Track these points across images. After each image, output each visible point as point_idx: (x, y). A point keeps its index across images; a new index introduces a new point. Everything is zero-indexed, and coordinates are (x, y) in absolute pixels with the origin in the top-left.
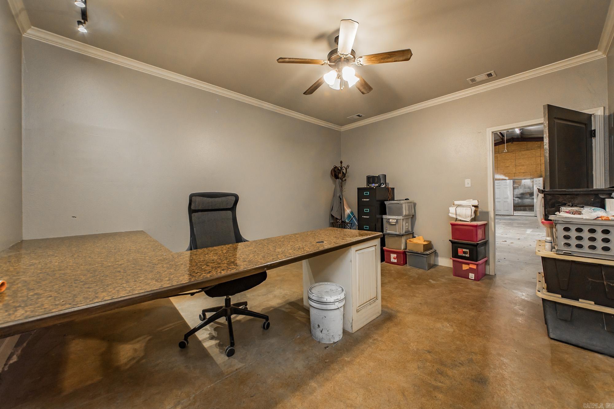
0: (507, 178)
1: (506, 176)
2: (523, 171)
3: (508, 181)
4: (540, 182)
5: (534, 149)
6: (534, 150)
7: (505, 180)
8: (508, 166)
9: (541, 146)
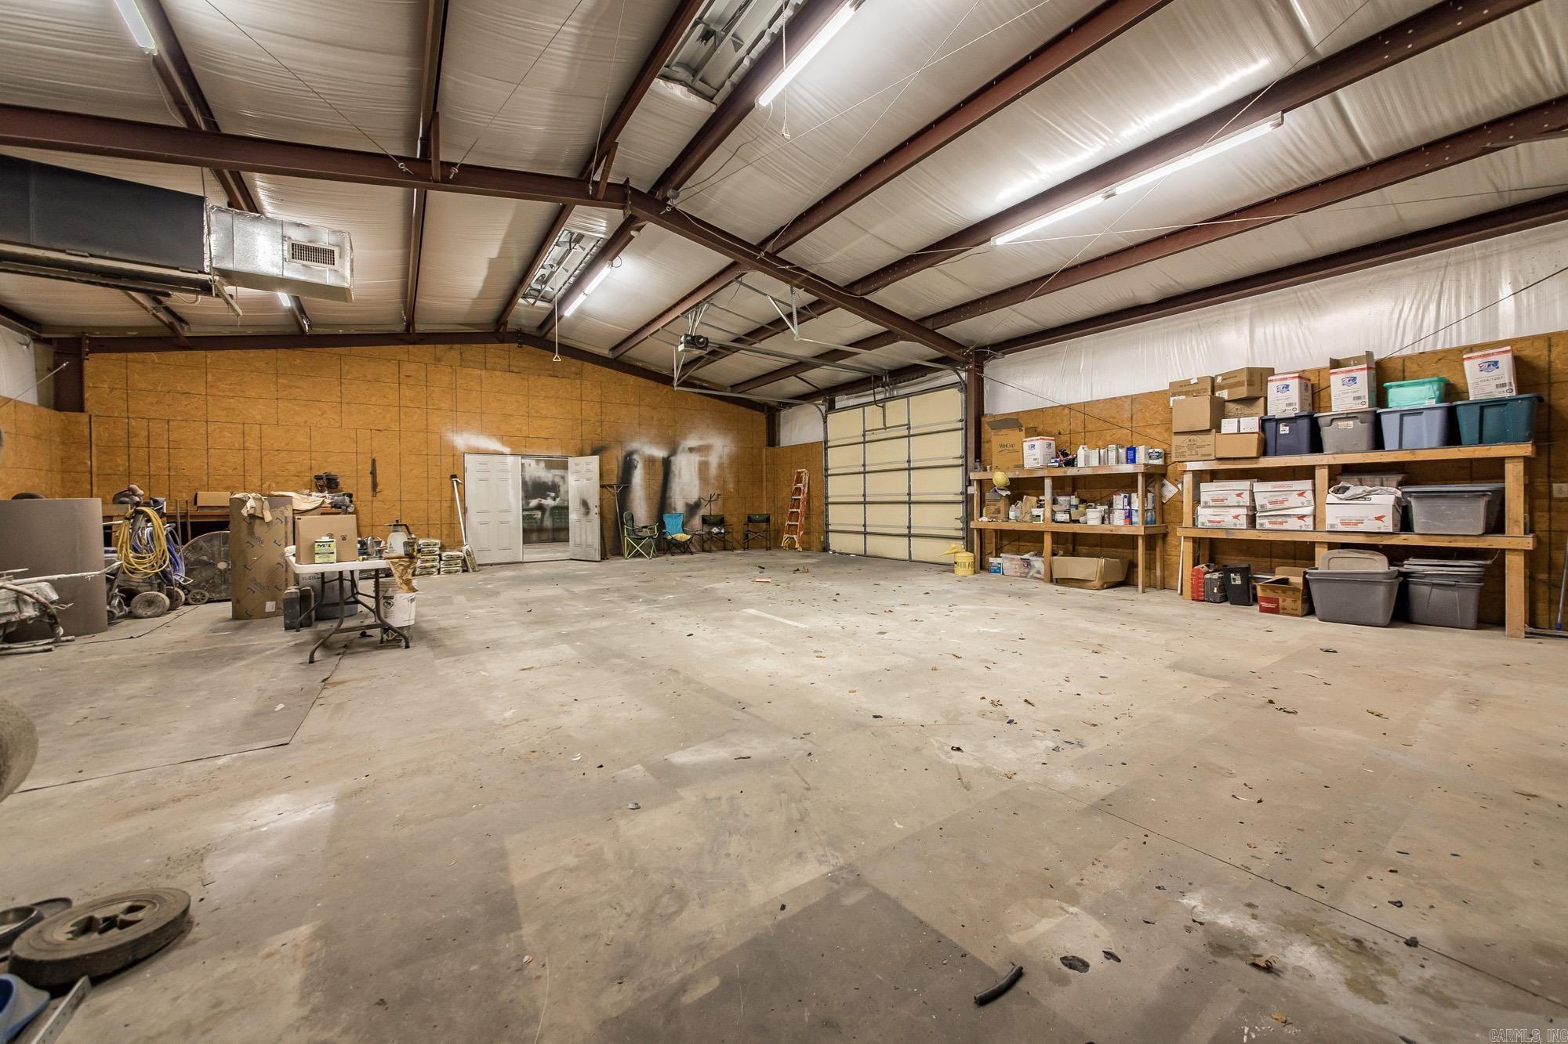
0: (507, 450)
1: (504, 443)
2: (543, 434)
3: (510, 459)
4: (590, 467)
5: (569, 378)
6: (569, 381)
7: (503, 454)
8: (509, 413)
9: (582, 372)
